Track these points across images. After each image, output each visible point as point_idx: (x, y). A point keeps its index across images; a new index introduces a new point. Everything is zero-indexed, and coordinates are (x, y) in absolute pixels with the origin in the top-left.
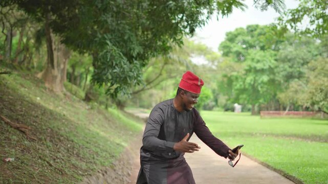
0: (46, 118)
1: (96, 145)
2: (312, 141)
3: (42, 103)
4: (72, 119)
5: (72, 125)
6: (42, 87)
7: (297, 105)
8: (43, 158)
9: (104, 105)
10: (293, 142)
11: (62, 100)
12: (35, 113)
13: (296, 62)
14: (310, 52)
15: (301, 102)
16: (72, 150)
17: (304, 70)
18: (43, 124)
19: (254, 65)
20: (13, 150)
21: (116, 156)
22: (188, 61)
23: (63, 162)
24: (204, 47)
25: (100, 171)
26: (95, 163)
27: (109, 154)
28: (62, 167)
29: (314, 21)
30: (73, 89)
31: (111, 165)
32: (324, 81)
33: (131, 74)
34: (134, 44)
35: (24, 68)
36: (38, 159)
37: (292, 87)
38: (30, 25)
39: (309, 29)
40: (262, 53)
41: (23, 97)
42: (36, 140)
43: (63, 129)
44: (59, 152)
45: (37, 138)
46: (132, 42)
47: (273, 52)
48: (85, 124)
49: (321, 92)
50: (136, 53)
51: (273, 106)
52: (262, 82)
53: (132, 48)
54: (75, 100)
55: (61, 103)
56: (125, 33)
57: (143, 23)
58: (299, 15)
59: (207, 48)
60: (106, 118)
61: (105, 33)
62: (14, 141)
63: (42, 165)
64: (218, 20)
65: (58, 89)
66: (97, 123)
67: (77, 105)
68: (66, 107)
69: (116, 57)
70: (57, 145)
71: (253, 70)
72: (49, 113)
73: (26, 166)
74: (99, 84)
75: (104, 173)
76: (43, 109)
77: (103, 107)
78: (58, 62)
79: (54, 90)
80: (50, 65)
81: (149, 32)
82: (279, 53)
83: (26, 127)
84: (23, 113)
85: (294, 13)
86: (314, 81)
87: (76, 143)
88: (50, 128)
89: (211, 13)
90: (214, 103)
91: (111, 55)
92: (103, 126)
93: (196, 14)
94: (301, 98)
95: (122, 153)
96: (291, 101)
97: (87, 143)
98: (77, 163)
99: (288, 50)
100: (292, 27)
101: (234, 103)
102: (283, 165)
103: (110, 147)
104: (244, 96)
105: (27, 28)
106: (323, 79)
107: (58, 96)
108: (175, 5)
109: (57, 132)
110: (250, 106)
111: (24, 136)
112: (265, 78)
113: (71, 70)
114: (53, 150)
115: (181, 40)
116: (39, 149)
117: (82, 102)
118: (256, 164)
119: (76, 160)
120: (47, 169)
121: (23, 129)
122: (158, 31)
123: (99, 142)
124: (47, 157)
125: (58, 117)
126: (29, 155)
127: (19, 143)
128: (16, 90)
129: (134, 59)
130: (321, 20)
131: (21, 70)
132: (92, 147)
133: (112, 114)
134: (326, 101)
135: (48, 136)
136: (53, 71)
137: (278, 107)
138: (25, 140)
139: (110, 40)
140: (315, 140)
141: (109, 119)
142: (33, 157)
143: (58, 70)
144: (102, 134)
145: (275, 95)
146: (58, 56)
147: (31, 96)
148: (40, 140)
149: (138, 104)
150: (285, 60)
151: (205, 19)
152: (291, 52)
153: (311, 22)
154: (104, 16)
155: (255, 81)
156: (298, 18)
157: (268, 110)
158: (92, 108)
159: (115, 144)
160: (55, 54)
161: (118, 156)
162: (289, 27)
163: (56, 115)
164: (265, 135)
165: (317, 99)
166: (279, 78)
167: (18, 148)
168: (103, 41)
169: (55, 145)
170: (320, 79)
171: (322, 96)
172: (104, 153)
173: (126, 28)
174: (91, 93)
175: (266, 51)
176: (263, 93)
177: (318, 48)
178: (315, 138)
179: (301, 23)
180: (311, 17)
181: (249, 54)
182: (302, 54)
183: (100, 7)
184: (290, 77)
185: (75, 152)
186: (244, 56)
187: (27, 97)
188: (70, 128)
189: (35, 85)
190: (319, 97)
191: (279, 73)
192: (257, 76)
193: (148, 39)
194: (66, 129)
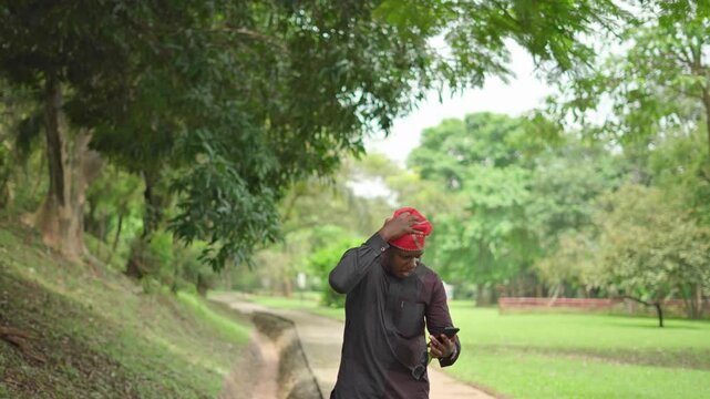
0: (55, 313)
1: (166, 372)
3: (42, 281)
4: (106, 315)
5: (110, 328)
6: (38, 246)
7: (574, 285)
9: (169, 285)
10: (585, 364)
11: (80, 273)
12: (30, 302)
13: (570, 192)
14: (599, 170)
15: (587, 279)
16: (121, 385)
17: (588, 209)
18: (50, 326)
19: (481, 198)
24: (383, 160)
27: (197, 392)
29: (621, 106)
32: (635, 233)
33: (257, 217)
34: (261, 152)
37: (566, 246)
38: (3, 109)
39: (611, 123)
40: (498, 173)
41: (2, 267)
42: (44, 363)
43: (92, 336)
44: (95, 389)
45: (47, 358)
46: (257, 148)
47: (522, 172)
48: (135, 327)
49: (630, 256)
50: (265, 171)
51: (520, 287)
52: (499, 235)
53: (257, 160)
54: (109, 273)
55: (80, 279)
56: (242, 127)
57: (275, 105)
58: (589, 93)
60: (176, 314)
61: (199, 126)
65: (72, 248)
66: (159, 325)
67: (114, 284)
68: (93, 289)
69: (224, 179)
70: (88, 374)
71: (478, 210)
72: (58, 301)
74: (184, 237)
76: (45, 294)
78: (72, 190)
79: (64, 252)
80: (55, 197)
82: (535, 174)
83: (21, 333)
84: (5, 302)
86: (613, 233)
87: (126, 368)
88: (66, 335)
89: (427, 86)
91: (214, 176)
92: (172, 330)
93: (396, 89)
94: (586, 271)
96: (564, 276)
97: (148, 368)
99: (554, 168)
100: (576, 117)
103: (195, 377)
104: (461, 265)
106: (634, 228)
107: (72, 265)
108: (353, 69)
109: (82, 344)
110: (472, 287)
111: (19, 352)
112: (505, 226)
114: (82, 384)
115: (360, 144)
116: (54, 383)
121: (15, 339)
122: (310, 123)
123: (169, 365)
125: (80, 312)
126: (36, 396)
127: (11, 370)
129: (261, 185)
130: (637, 104)
132: (159, 376)
133: (187, 304)
134: (640, 276)
135: (67, 354)
136: (60, 209)
137: (532, 289)
138: (23, 363)
139: (210, 142)
140: (628, 361)
141: (182, 316)
143: (73, 207)
144: (173, 348)
145: (525, 265)
146: (73, 178)
147: (15, 263)
148: (53, 361)
150: (551, 188)
151: (413, 99)
152: (559, 170)
154: (196, 91)
155: (485, 232)
156: (589, 99)
157: (510, 295)
158: (146, 292)
159: (203, 371)
160: (68, 171)
163: (74, 306)
165: (623, 272)
166: (536, 226)
167: (11, 380)
168: (194, 144)
169: (85, 372)
170: (627, 230)
171: (634, 264)
172: (187, 391)
173: (242, 117)
174: (141, 259)
175: (506, 169)
176: (500, 259)
177: (615, 162)
178: (627, 356)
179: (596, 111)
180: (616, 98)
181: (471, 177)
182: (582, 175)
183: (185, 70)
184: (557, 224)
185: (128, 390)
186: (459, 179)
187: (8, 268)
188: (107, 336)
189: (21, 240)
190: (626, 267)
191: (534, 215)
192: (487, 222)
193: (286, 141)
194: (100, 337)
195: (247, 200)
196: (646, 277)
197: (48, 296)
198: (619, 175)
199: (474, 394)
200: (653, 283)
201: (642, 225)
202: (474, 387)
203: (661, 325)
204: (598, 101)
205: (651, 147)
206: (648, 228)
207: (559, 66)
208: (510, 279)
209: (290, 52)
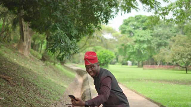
0: (20, 71)
1: (50, 87)
2: (174, 84)
3: (18, 63)
4: (35, 71)
5: (35, 75)
6: (17, 53)
7: (164, 62)
8: (20, 97)
9: (53, 63)
10: (163, 84)
11: (28, 60)
12: (14, 69)
13: (163, 37)
14: (171, 31)
15: (167, 60)
16: (36, 91)
17: (168, 41)
18: (18, 75)
19: (139, 38)
20: (3, 92)
21: (61, 94)
22: (102, 37)
23: (32, 99)
24: (111, 29)
25: (53, 104)
26: (50, 99)
27: (58, 93)
28: (31, 102)
30: (35, 53)
31: (59, 99)
32: (180, 48)
33: (71, 47)
34: (73, 29)
35: (6, 41)
36: (17, 98)
37: (162, 51)
38: (9, 16)
39: (172, 19)
40: (144, 31)
41: (6, 59)
42: (15, 86)
43: (30, 78)
44: (29, 92)
45: (16, 84)
46: (72, 28)
47: (150, 31)
48: (43, 75)
49: (178, 54)
50: (74, 34)
51: (150, 62)
52: (143, 48)
53: (72, 31)
54: (36, 60)
55: (28, 62)
56: (68, 23)
57: (77, 16)
58: (166, 11)
59: (113, 29)
60: (54, 71)
61: (56, 22)
62: (3, 86)
63: (20, 101)
64: (122, 15)
65: (26, 53)
66: (49, 74)
67: (38, 63)
68: (32, 64)
69: (63, 37)
71: (138, 41)
72: (21, 68)
73: (10, 102)
75: (55, 105)
76: (18, 66)
77: (52, 64)
78: (26, 38)
79: (24, 54)
80: (21, 40)
81: (81, 22)
82: (154, 32)
83: (9, 78)
84: (7, 69)
85: (164, 10)
86: (174, 48)
87: (38, 86)
88: (23, 78)
89: (118, 11)
90: (116, 60)
91: (60, 36)
92: (53, 75)
93: (109, 12)
94: (167, 58)
95: (65, 92)
96: (161, 60)
97: (45, 86)
98: (40, 99)
99: (158, 30)
100: (163, 17)
101: (127, 60)
102: (160, 99)
103: (58, 88)
104: (133, 56)
105: (7, 17)
107: (26, 58)
108: (97, 7)
109: (27, 80)
110: (137, 62)
111: (9, 83)
112: (145, 46)
113: (33, 42)
114: (25, 91)
115: (100, 27)
116: (17, 91)
117: (40, 61)
118: (144, 99)
119: (39, 97)
120: (23, 103)
121: (7, 79)
122: (86, 21)
123: (51, 85)
124: (22, 96)
125: (27, 71)
126: (12, 95)
127: (5, 88)
128: (2, 55)
129: (73, 38)
131: (4, 43)
132: (47, 88)
133: (58, 68)
134: (181, 60)
135: (22, 83)
136: (23, 43)
137: (153, 63)
138: (9, 86)
139: (59, 26)
140: (176, 83)
141: (56, 71)
142: (14, 97)
143: (26, 42)
144: (53, 80)
145: (151, 56)
146: (26, 35)
147: (11, 58)
148: (18, 85)
149: (72, 61)
150: (157, 35)
151: (114, 14)
152: (160, 31)
153: (173, 15)
154: (55, 13)
155: (140, 47)
156: (166, 12)
157: (147, 64)
158: (46, 65)
159: (60, 86)
160: (25, 33)
161: (63, 94)
162: (161, 18)
163: (26, 69)
164: (147, 81)
165: (176, 59)
166: (154, 45)
167: (5, 91)
168: (55, 27)
169: (27, 88)
170: (178, 47)
171: (179, 57)
172: (55, 92)
173: (68, 20)
174: (45, 56)
175: (146, 30)
176: (144, 54)
177: (175, 28)
178: (176, 82)
179: (168, 16)
180: (173, 12)
181: (136, 33)
182: (166, 32)
183: (53, 7)
184: (160, 45)
185: (38, 92)
186: (133, 33)
187: (8, 59)
188: (34, 77)
189: (13, 51)
190: (177, 57)
191: (153, 43)
192: (140, 44)
193: (81, 25)
194: (32, 78)
195: (69, 42)
196: (183, 60)
197: (19, 66)
198: (176, 32)
199: (132, 93)
200: (185, 61)
201: (182, 46)
202: (133, 91)
203: (187, 73)
204: (169, 13)
205: (185, 24)
206: (184, 47)
207: (151, 7)
208: (147, 60)
209: (81, 2)
